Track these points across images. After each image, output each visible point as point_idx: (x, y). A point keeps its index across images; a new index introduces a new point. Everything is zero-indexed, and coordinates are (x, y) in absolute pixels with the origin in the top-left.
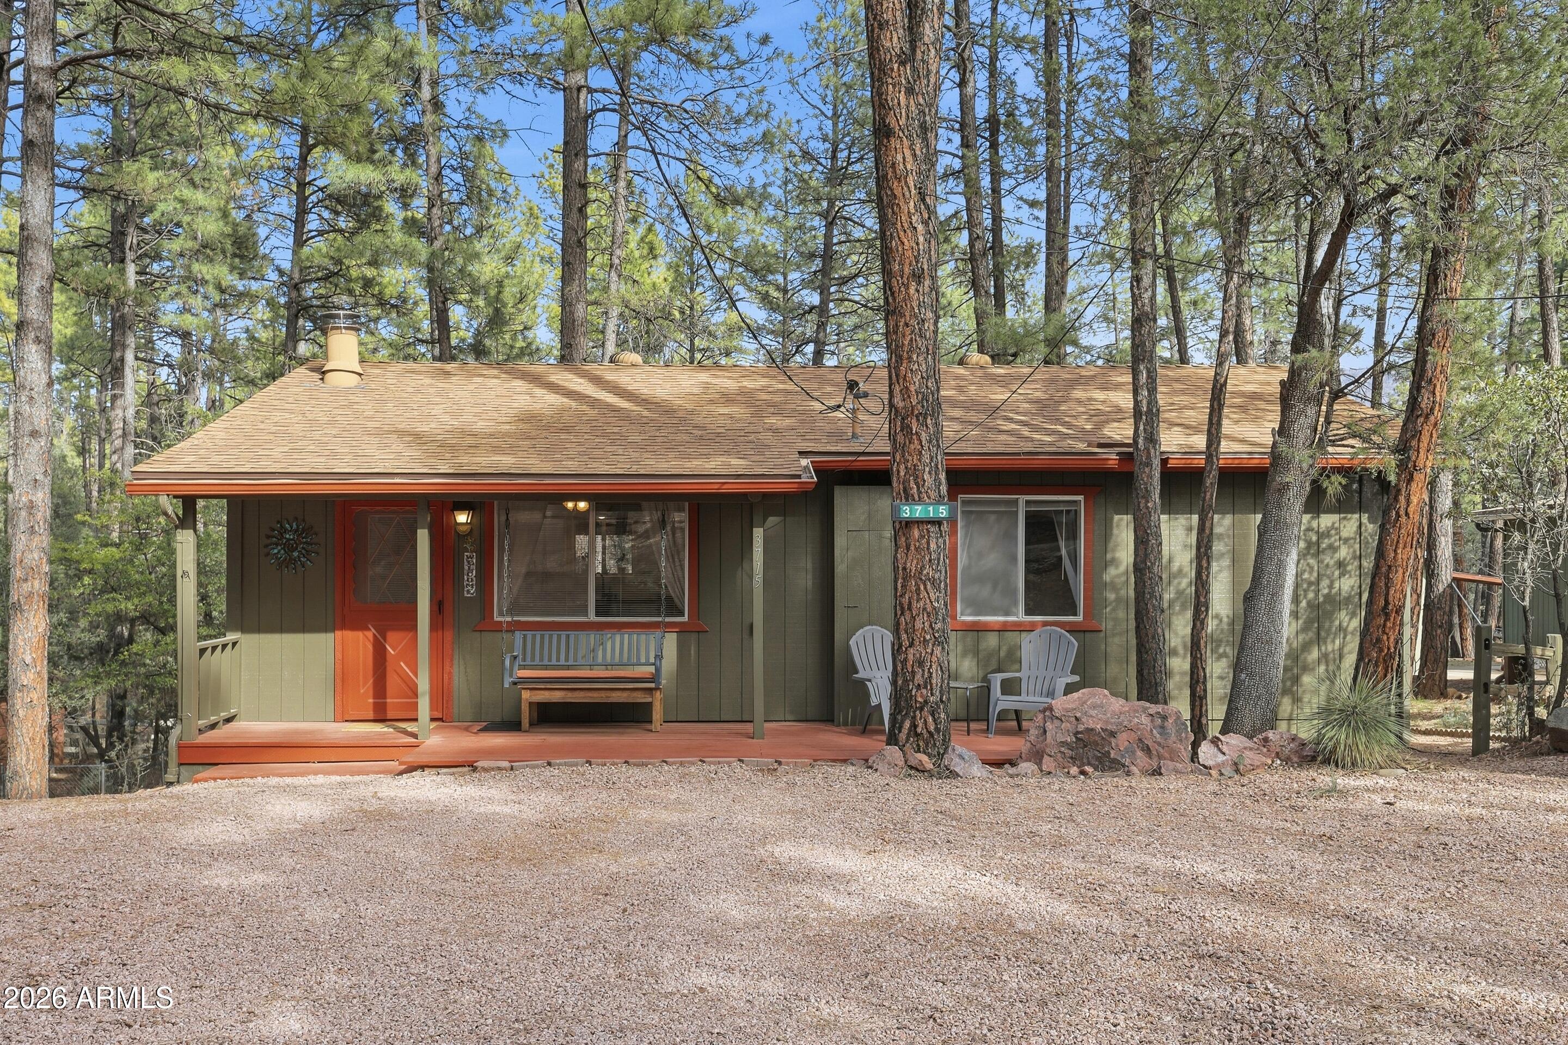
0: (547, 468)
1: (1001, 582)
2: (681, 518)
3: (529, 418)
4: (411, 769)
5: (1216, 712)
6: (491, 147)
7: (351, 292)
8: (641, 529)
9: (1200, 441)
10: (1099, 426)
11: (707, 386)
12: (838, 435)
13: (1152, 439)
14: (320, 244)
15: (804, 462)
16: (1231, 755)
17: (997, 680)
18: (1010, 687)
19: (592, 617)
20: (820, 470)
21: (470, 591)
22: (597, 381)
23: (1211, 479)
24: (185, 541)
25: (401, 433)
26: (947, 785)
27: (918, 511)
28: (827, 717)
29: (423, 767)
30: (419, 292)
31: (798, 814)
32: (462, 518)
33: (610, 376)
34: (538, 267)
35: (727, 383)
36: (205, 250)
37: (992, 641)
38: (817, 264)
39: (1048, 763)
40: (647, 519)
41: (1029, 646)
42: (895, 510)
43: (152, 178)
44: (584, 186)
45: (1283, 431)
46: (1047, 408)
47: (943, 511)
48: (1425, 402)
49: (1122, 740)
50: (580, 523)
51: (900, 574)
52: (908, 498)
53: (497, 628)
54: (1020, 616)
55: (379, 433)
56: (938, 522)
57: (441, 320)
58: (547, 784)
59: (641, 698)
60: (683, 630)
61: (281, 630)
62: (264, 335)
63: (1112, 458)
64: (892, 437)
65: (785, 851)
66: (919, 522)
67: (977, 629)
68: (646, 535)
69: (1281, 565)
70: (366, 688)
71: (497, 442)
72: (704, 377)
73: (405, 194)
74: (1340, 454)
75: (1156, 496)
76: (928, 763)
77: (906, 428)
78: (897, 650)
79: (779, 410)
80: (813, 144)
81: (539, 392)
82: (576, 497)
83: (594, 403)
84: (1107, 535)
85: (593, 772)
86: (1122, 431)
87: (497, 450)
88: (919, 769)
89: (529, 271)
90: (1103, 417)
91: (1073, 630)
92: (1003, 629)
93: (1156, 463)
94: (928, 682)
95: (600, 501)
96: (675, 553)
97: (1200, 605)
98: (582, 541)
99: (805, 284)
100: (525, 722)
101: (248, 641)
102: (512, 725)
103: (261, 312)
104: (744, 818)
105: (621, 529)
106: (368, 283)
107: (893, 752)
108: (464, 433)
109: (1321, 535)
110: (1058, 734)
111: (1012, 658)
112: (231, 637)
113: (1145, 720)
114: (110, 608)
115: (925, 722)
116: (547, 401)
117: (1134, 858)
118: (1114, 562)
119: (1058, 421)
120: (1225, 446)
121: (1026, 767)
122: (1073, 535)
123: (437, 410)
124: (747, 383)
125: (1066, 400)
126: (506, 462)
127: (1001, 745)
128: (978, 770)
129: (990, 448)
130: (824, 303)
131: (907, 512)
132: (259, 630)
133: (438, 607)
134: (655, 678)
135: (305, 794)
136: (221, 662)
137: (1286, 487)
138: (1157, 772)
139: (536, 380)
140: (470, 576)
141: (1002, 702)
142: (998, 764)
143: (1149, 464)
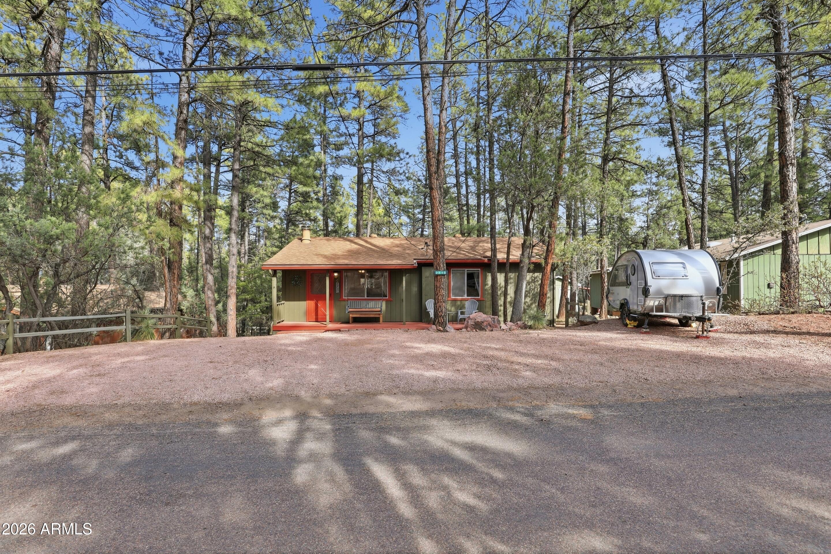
0: (356, 263)
1: (461, 289)
2: (386, 274)
3: (349, 251)
4: (326, 331)
5: (509, 319)
6: (339, 182)
7: (302, 217)
8: (377, 277)
9: (505, 256)
10: (485, 252)
11: (392, 243)
12: (423, 255)
13: (495, 256)
14: (295, 204)
15: (415, 261)
16: (509, 327)
17: (459, 311)
18: (462, 313)
19: (366, 297)
20: (419, 263)
21: (338, 291)
22: (366, 242)
23: (508, 266)
24: (274, 280)
25: (322, 255)
26: (445, 333)
27: (439, 273)
28: (421, 321)
29: (328, 331)
30: (321, 218)
31: (411, 338)
32: (336, 274)
33: (369, 240)
34: (350, 209)
35: (397, 242)
36: (266, 206)
37: (459, 303)
38: (422, 208)
39: (469, 329)
40: (378, 275)
41: (467, 304)
42: (434, 272)
43: (255, 189)
44: (362, 192)
45: (523, 254)
46: (473, 248)
47: (445, 273)
48: (550, 249)
49: (485, 324)
50: (362, 276)
51: (436, 287)
52: (437, 270)
53: (344, 300)
54: (466, 297)
55: (316, 255)
56: (444, 275)
57: (326, 225)
58: (357, 334)
59: (377, 316)
60: (387, 301)
61: (294, 300)
62: (279, 227)
63: (486, 260)
64: (434, 256)
65: (408, 344)
66: (439, 275)
67: (455, 300)
68: (378, 279)
69: (522, 284)
70: (313, 314)
71: (344, 257)
72: (392, 240)
73: (316, 193)
74: (533, 260)
75: (496, 269)
76: (442, 329)
77: (436, 254)
78: (435, 304)
79: (409, 249)
80: (420, 178)
81: (353, 244)
82: (362, 270)
83: (366, 247)
84: (485, 278)
85: (367, 331)
86: (489, 254)
87: (344, 259)
88: (440, 330)
89: (347, 210)
90: (485, 251)
91: (478, 300)
92: (461, 300)
93: (496, 261)
94: (442, 311)
95: (368, 270)
96: (385, 283)
97: (505, 294)
98: (362, 280)
99: (419, 213)
100: (351, 322)
101: (287, 303)
102: (348, 323)
103: (277, 221)
104: (399, 339)
105: (371, 277)
106: (307, 214)
107: (434, 327)
108: (335, 255)
109: (535, 278)
110: (471, 322)
111: (463, 307)
112: (283, 302)
113: (490, 319)
114: (243, 297)
115: (441, 320)
116: (354, 247)
117: (478, 344)
118: (487, 284)
119: (475, 251)
120: (511, 257)
121: (464, 330)
122: (478, 278)
123: (329, 249)
124: (402, 242)
125: (477, 246)
126: (346, 262)
127: (459, 326)
128: (453, 330)
129: (458, 258)
130: (424, 218)
131: (437, 273)
132: (289, 300)
133: (330, 295)
134: (380, 311)
135: (303, 336)
136: (281, 307)
137: (523, 267)
138: (492, 330)
139: (351, 241)
140: (338, 288)
141: (460, 316)
142: (458, 330)
143: (494, 261)
